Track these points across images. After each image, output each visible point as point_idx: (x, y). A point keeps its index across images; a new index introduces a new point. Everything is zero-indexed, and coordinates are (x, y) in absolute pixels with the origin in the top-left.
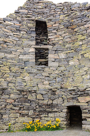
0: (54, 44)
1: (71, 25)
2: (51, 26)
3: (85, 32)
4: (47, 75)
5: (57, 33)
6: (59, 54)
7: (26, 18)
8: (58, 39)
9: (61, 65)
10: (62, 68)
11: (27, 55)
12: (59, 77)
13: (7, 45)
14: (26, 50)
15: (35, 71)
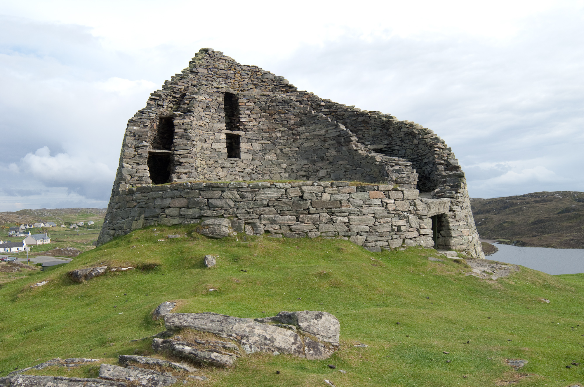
0: (247, 130)
1: (269, 109)
2: (244, 104)
3: (286, 122)
4: (240, 171)
5: (250, 115)
6: (253, 144)
7: (216, 90)
8: (251, 124)
9: (256, 158)
10: (257, 162)
11: (218, 143)
12: (254, 173)
13: (202, 130)
14: (217, 136)
15: (228, 165)
